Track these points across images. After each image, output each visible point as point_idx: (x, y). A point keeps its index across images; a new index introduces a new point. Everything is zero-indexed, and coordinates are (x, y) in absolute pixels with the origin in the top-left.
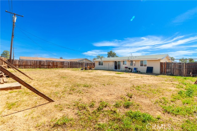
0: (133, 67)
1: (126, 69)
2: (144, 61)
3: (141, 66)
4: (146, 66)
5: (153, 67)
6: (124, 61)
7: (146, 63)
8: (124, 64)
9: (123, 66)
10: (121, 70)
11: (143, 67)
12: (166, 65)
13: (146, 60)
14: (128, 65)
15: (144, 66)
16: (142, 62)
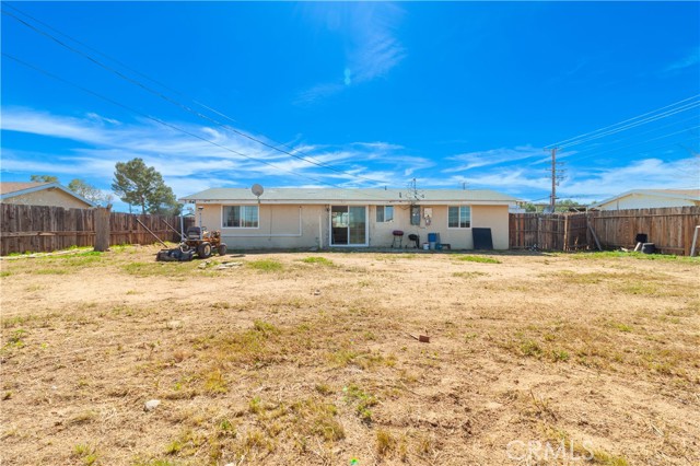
0: (422, 232)
1: (398, 238)
2: (463, 207)
3: (450, 225)
4: (468, 225)
5: (489, 230)
6: (380, 208)
7: (468, 214)
8: (381, 219)
9: (377, 229)
10: (367, 245)
11: (459, 228)
12: (522, 222)
13: (468, 207)
14: (400, 221)
15: (463, 225)
16: (453, 211)
